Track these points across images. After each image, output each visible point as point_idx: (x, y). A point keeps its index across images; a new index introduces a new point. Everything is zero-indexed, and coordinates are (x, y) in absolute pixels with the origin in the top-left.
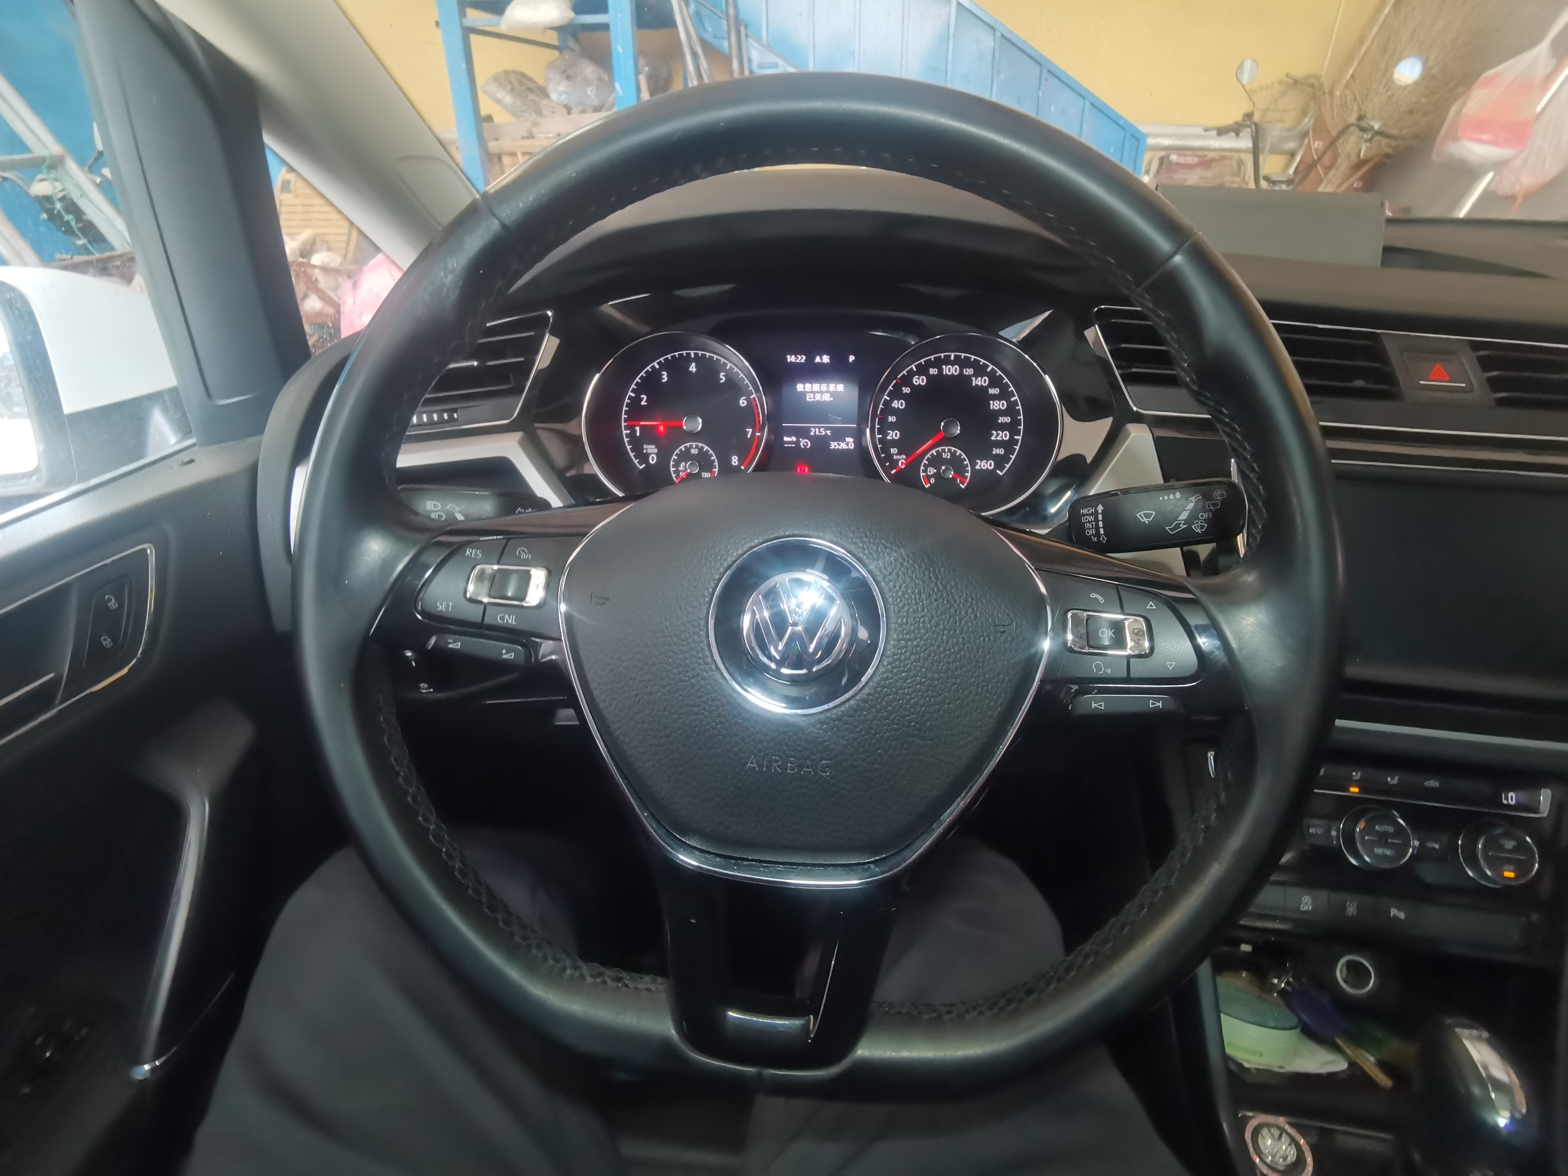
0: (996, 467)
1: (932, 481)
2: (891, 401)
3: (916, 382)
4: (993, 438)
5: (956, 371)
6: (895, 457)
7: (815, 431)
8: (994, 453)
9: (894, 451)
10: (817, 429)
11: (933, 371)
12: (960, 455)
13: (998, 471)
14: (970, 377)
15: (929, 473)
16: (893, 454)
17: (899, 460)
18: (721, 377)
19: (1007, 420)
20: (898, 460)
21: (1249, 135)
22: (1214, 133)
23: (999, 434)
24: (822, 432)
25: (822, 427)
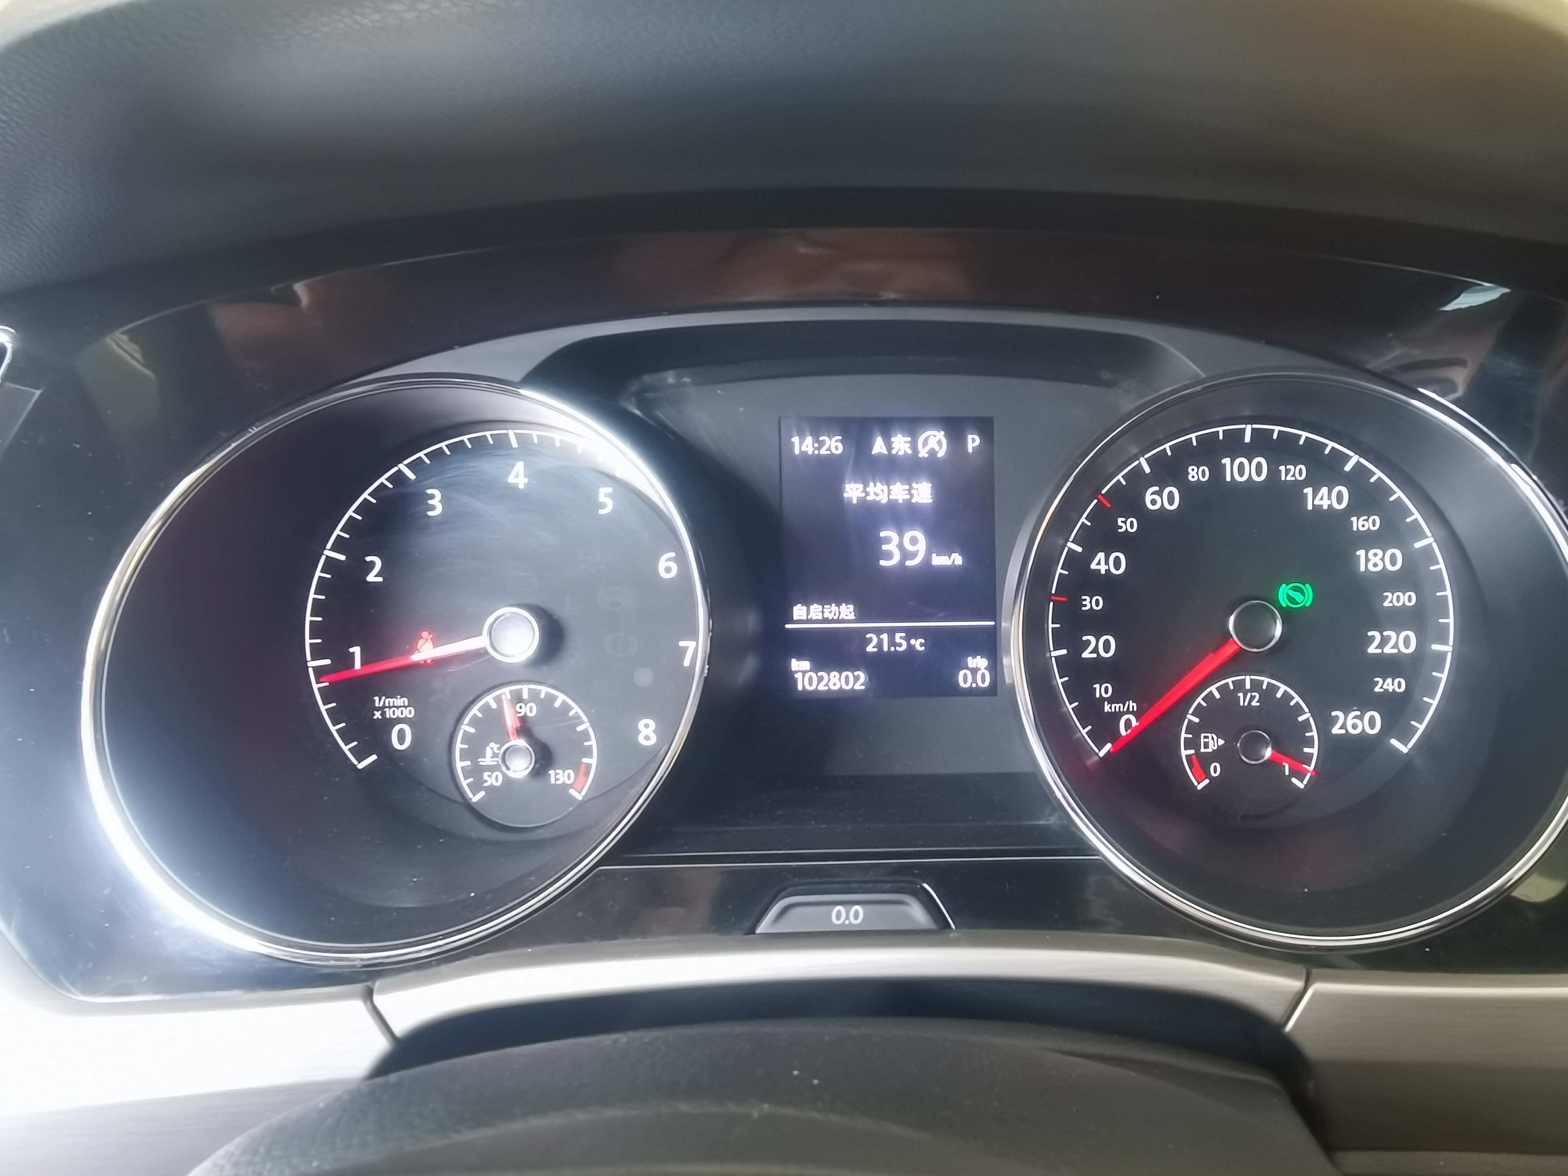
0: (1386, 731)
1: (1215, 771)
2: (1089, 555)
3: (1154, 502)
4: (1372, 650)
5: (1259, 473)
6: (1107, 708)
7: (880, 642)
8: (1377, 689)
9: (1103, 690)
10: (885, 637)
11: (1196, 474)
12: (1287, 697)
13: (1394, 742)
14: (1298, 486)
15: (1203, 750)
16: (1102, 700)
17: (1120, 714)
18: (602, 498)
19: (1405, 599)
20: (1118, 715)
23: (1389, 637)
24: (900, 645)
25: (901, 630)
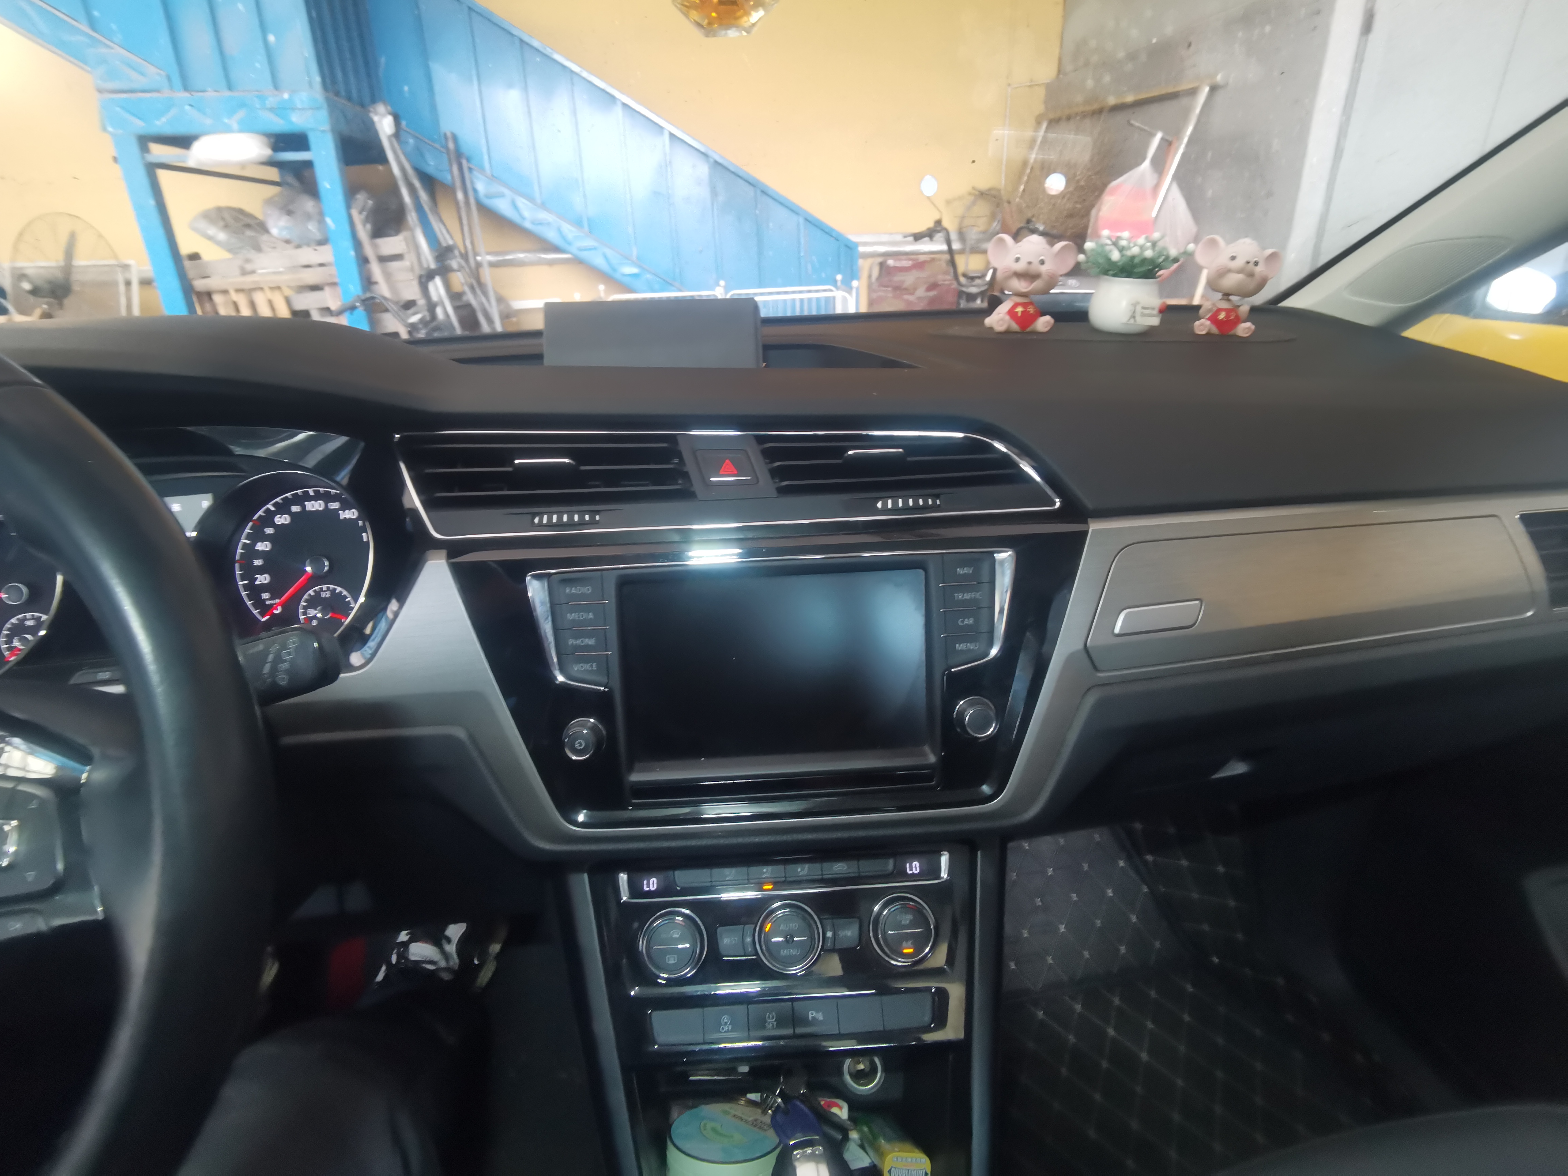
1: (314, 622)
2: (254, 544)
3: (278, 521)
5: (320, 506)
6: (266, 603)
9: (265, 596)
11: (295, 509)
12: (341, 592)
14: (337, 510)
15: (309, 615)
16: (264, 600)
21: (942, 239)
22: (911, 239)
